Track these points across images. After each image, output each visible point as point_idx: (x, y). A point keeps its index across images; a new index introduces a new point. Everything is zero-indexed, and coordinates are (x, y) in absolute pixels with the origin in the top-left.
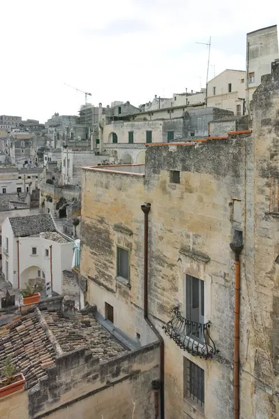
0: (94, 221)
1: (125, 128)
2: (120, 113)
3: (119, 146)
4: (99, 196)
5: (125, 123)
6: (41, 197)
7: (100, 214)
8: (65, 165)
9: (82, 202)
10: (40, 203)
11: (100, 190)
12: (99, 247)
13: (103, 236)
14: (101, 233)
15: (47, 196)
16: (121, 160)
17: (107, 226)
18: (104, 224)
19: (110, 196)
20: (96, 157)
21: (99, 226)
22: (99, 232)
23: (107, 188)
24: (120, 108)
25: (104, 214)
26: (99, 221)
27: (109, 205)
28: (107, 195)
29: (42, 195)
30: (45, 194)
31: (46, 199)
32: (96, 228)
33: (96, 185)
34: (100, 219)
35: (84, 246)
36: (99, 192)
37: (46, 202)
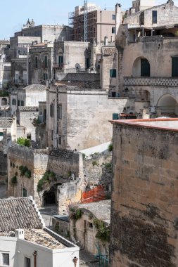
0: (137, 213)
1: (165, 49)
2: (155, 21)
3: (152, 81)
4: (148, 170)
5: (166, 41)
6: (9, 169)
7: (149, 201)
8: (52, 115)
9: (114, 180)
10: (10, 178)
11: (149, 162)
12: (144, 256)
13: (154, 237)
14: (149, 233)
15: (21, 168)
16: (156, 107)
17: (161, 222)
18: (156, 219)
19: (168, 172)
20: (111, 101)
21: (147, 222)
22: (146, 232)
23: (162, 157)
24: (155, 14)
25: (157, 202)
26: (146, 213)
27: (168, 187)
28: (164, 169)
29: (13, 165)
30: (18, 164)
31: (19, 172)
32: (141, 225)
33: (141, 152)
34: (149, 210)
35: (118, 253)
36: (148, 165)
37: (19, 178)
